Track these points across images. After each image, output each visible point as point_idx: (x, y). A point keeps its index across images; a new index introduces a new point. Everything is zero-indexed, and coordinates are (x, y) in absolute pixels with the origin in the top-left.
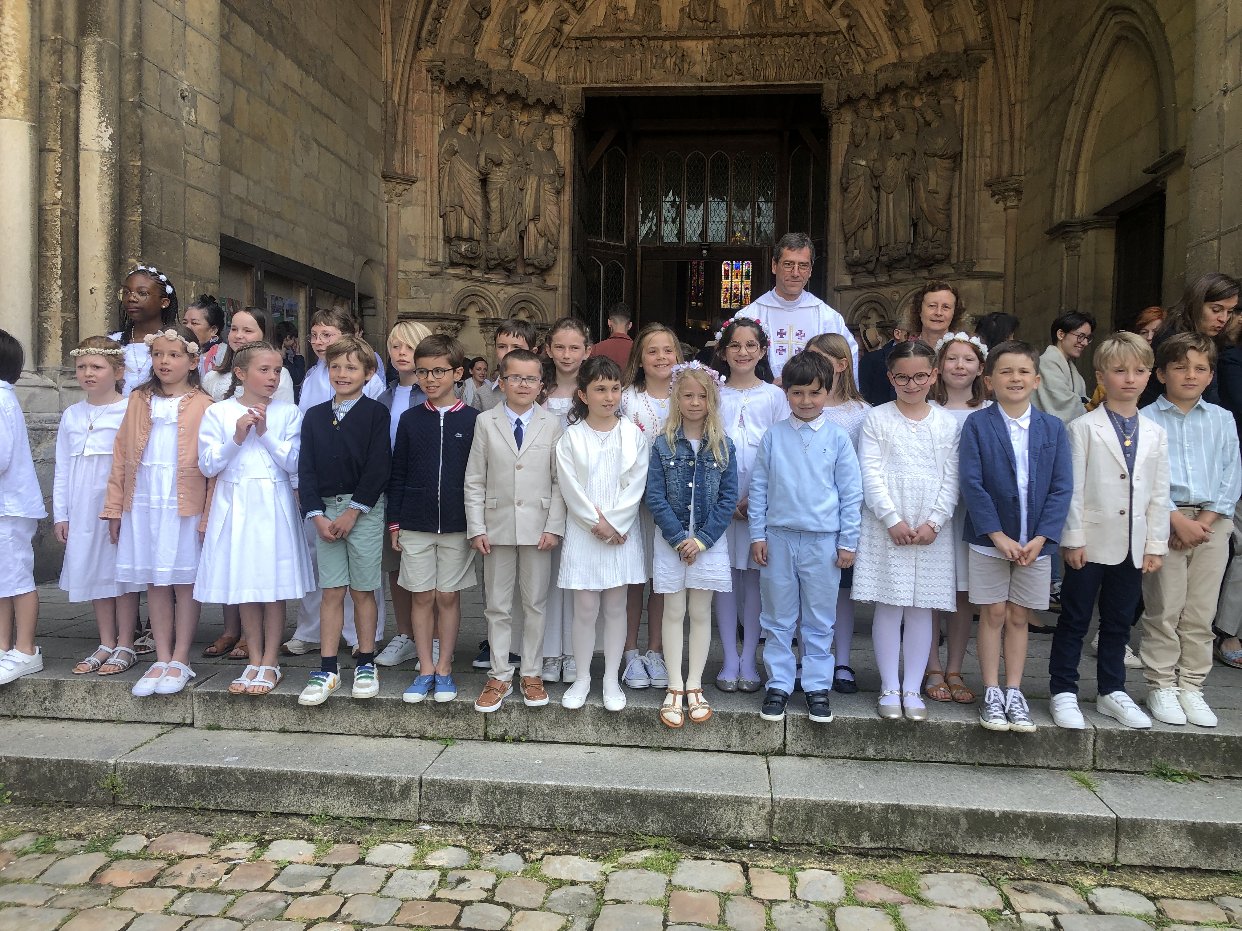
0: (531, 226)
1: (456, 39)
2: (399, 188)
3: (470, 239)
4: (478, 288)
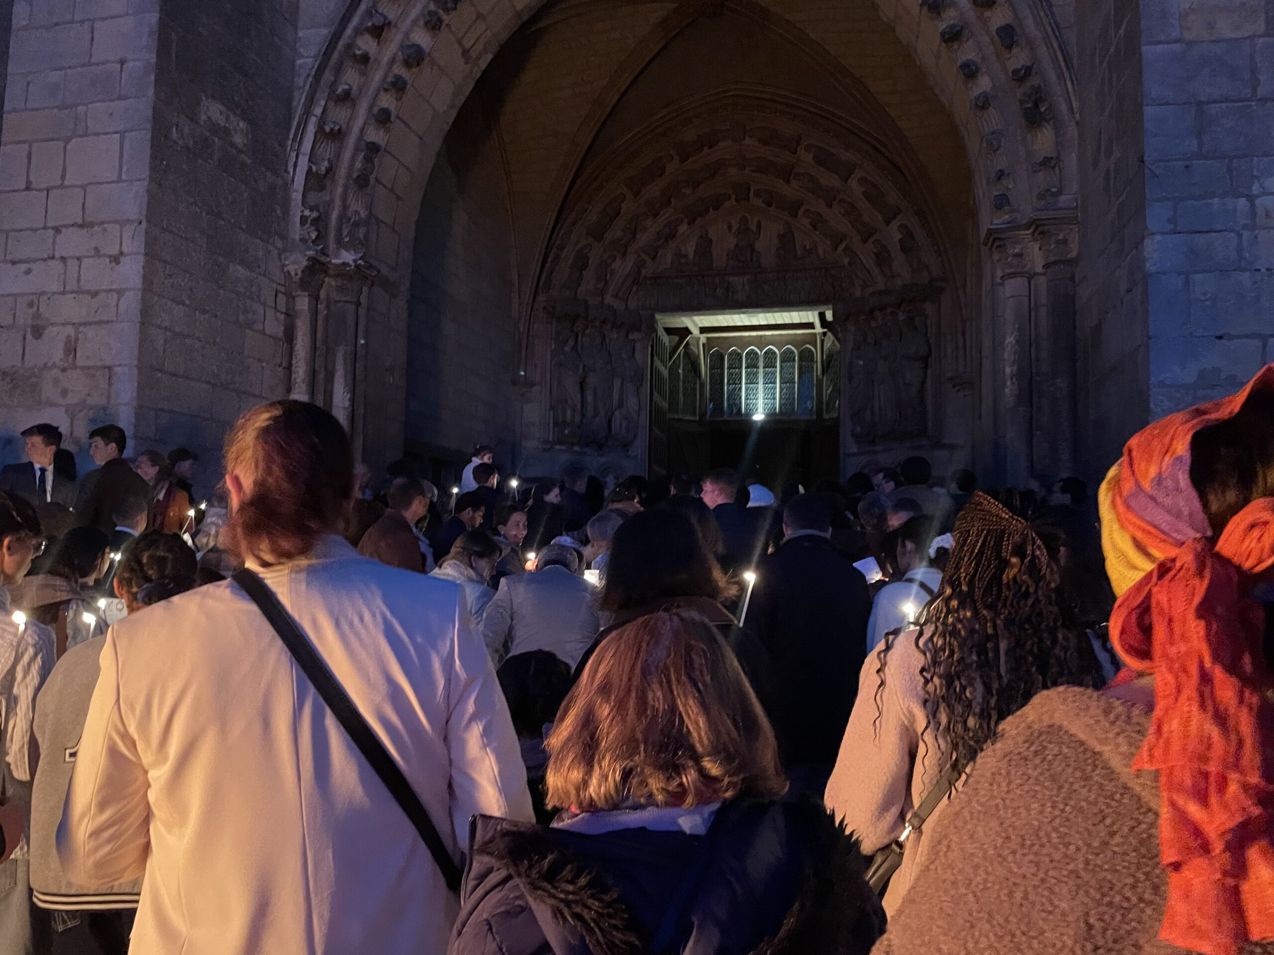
0: (617, 412)
1: (564, 285)
2: (523, 390)
3: (572, 424)
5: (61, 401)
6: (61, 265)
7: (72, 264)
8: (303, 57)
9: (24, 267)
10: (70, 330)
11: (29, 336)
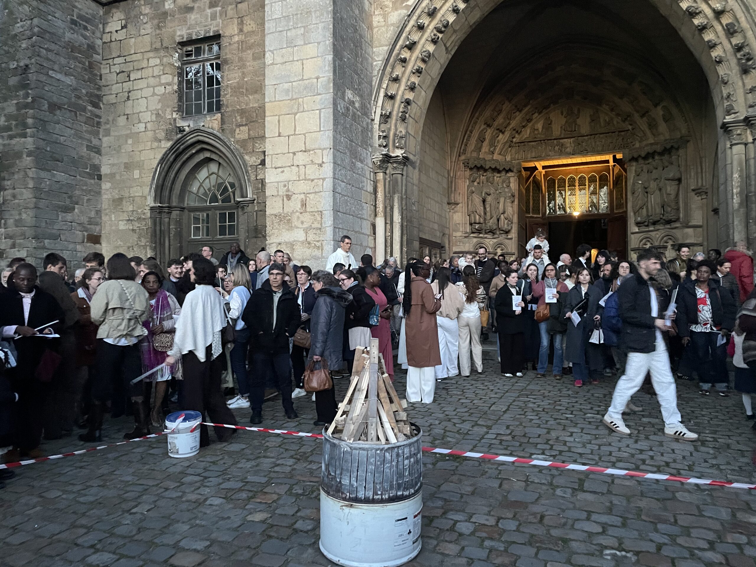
0: (502, 216)
1: (473, 151)
2: (453, 207)
3: (479, 223)
4: (482, 240)
5: (301, 226)
6: (297, 169)
7: (302, 168)
8: (376, 61)
9: (280, 170)
10: (303, 196)
11: (285, 199)
